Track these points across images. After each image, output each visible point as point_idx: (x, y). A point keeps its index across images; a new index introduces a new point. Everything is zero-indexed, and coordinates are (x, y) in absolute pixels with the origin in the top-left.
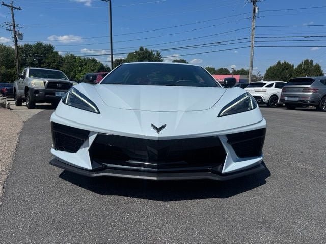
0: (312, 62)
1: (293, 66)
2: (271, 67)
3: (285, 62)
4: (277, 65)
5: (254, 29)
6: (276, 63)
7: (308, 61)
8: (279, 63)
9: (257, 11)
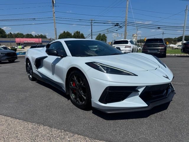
0: (79, 32)
1: (71, 34)
2: (61, 34)
3: (67, 32)
4: (64, 33)
5: (54, 13)
6: (63, 32)
7: (78, 31)
8: (64, 32)
9: (54, 3)
